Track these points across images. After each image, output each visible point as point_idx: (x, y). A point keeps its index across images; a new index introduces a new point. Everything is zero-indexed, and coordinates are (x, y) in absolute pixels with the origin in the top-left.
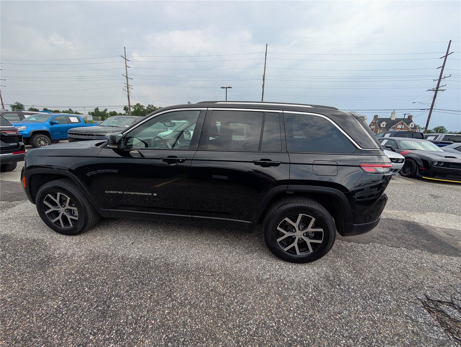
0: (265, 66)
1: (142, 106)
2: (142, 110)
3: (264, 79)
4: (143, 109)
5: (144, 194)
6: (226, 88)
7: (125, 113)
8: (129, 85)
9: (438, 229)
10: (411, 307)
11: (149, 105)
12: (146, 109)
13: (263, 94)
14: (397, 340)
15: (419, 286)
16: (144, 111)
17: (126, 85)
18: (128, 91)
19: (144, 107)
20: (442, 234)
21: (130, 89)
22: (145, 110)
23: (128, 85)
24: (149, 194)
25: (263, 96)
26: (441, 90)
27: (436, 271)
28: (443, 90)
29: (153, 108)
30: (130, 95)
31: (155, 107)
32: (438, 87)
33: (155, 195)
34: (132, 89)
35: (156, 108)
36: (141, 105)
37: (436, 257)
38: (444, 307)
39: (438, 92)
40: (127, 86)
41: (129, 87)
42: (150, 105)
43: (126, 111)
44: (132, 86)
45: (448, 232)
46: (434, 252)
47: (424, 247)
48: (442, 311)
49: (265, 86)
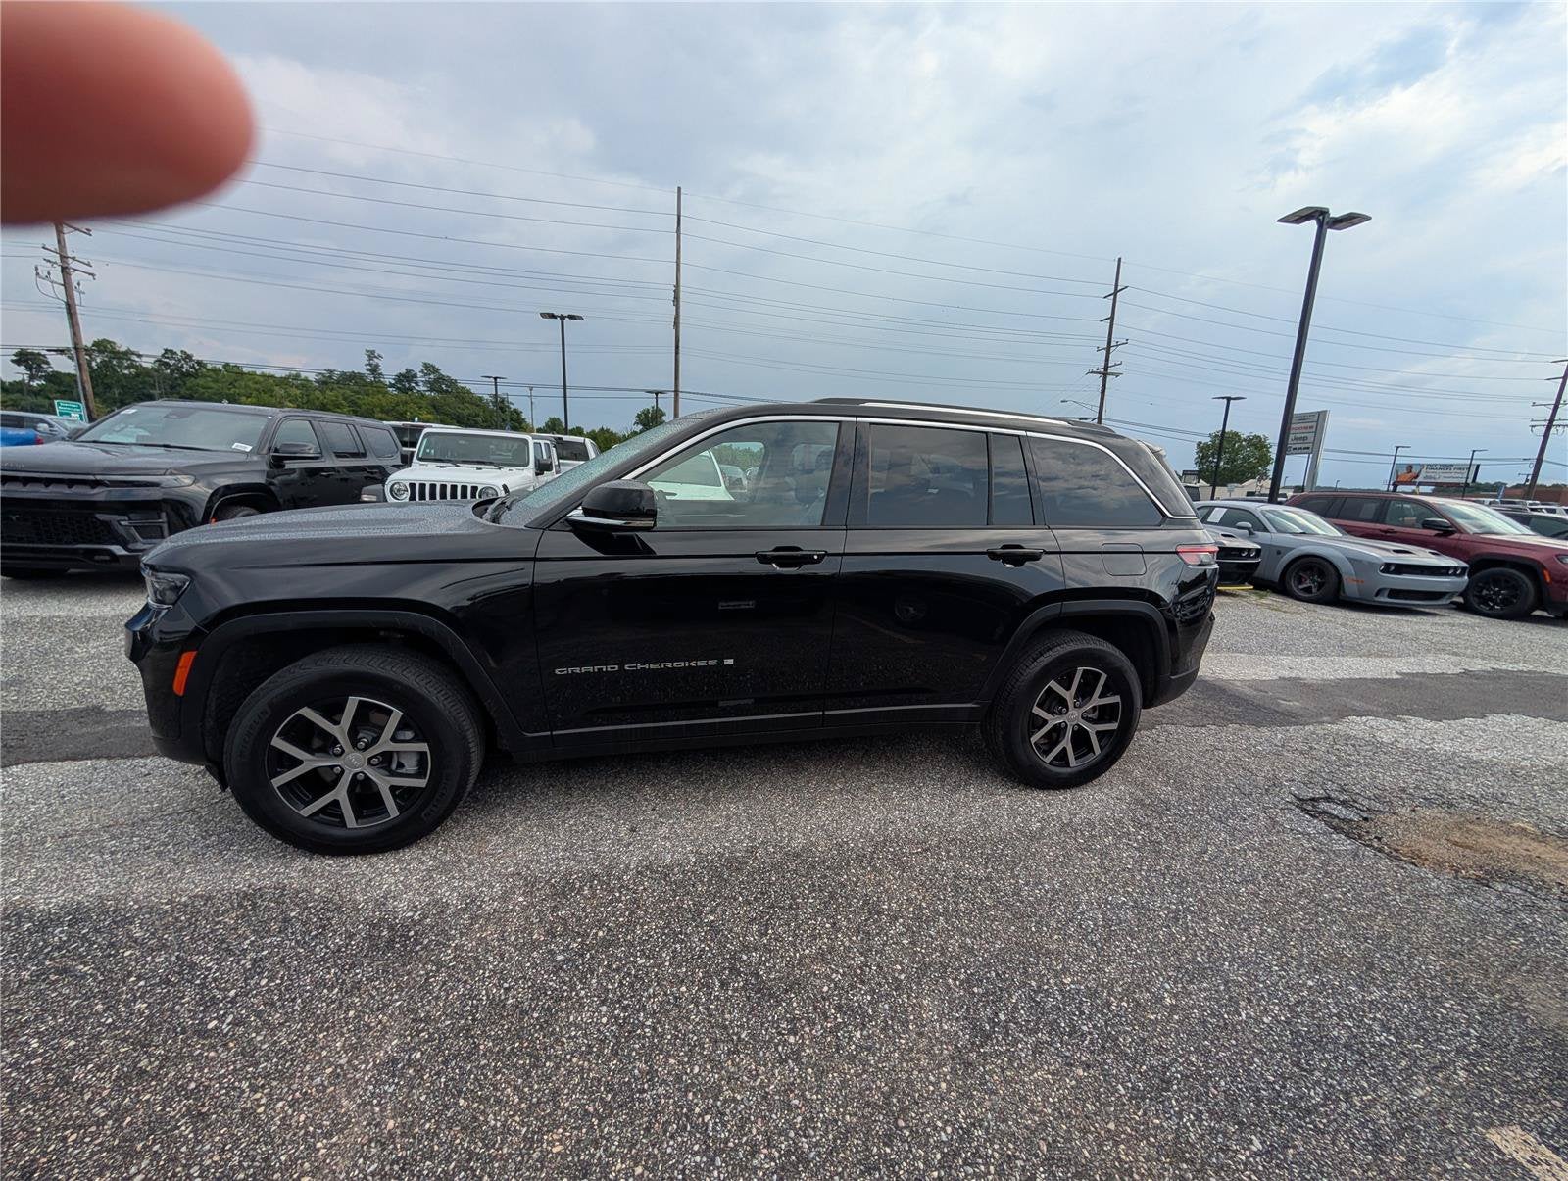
0: (678, 258)
1: (128, 353)
2: (126, 372)
3: (677, 299)
4: (136, 367)
5: (692, 664)
6: (562, 318)
7: (26, 377)
8: (74, 258)
9: (1238, 684)
10: (1288, 816)
11: (166, 351)
12: (149, 365)
13: (677, 347)
14: (1305, 865)
15: (1274, 783)
16: (138, 375)
17: (57, 258)
18: (66, 285)
19: (139, 356)
20: (1247, 691)
21: (75, 277)
22: (143, 372)
23: (63, 257)
24: (710, 663)
25: (677, 353)
26: (1113, 374)
27: (1278, 754)
28: (1117, 375)
29: (193, 367)
30: (77, 302)
31: (199, 363)
32: (1106, 368)
33: (729, 662)
34: (92, 275)
35: (209, 366)
36: (123, 349)
37: (1266, 732)
38: (1323, 805)
39: (1109, 378)
40: (58, 260)
41: (73, 264)
42: (172, 351)
43: (29, 368)
44: (89, 264)
45: (1255, 685)
46: (1258, 725)
47: (1238, 719)
48: (1324, 812)
49: (681, 321)
